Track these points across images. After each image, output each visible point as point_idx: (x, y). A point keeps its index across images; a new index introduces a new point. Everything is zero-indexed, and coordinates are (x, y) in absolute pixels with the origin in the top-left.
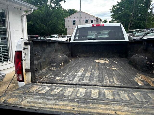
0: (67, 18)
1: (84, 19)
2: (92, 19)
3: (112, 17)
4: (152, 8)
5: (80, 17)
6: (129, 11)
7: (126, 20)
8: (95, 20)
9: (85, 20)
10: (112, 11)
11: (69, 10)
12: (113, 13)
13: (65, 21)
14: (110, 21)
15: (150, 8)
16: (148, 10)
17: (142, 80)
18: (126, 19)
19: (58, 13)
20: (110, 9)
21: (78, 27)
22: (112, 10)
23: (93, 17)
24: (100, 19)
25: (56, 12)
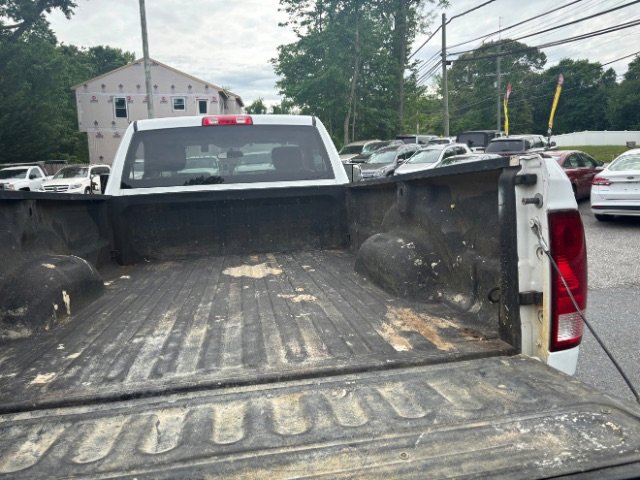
0: (85, 85)
1: (168, 96)
2: (203, 96)
3: (280, 89)
4: (414, 64)
5: (147, 84)
6: (341, 71)
7: (334, 104)
8: (214, 101)
9: (171, 97)
10: (281, 66)
11: (91, 50)
12: (283, 76)
13: (78, 100)
14: (274, 107)
15: (410, 64)
16: (402, 71)
17: (406, 329)
18: (333, 101)
19: (34, 62)
20: (273, 60)
21: (139, 129)
22: (278, 63)
23: (207, 87)
24: (233, 98)
25: (24, 56)
